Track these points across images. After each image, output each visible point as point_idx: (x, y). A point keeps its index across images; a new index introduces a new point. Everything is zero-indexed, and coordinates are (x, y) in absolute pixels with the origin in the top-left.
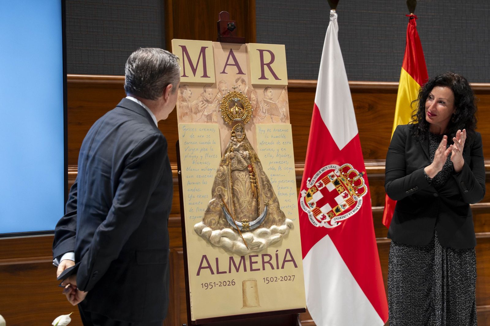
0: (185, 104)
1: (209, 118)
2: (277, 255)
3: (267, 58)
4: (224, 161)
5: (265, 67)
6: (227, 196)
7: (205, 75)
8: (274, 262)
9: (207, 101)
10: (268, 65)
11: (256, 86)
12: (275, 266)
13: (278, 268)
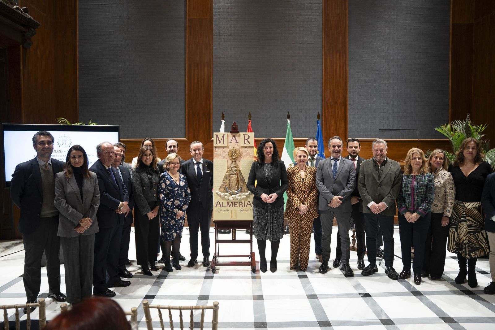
0: (216, 153)
1: (224, 157)
2: (245, 203)
3: (247, 137)
4: (227, 171)
5: (246, 140)
6: (228, 183)
7: (224, 143)
8: (243, 205)
9: (224, 152)
10: (247, 139)
11: (242, 147)
12: (244, 206)
13: (245, 207)
